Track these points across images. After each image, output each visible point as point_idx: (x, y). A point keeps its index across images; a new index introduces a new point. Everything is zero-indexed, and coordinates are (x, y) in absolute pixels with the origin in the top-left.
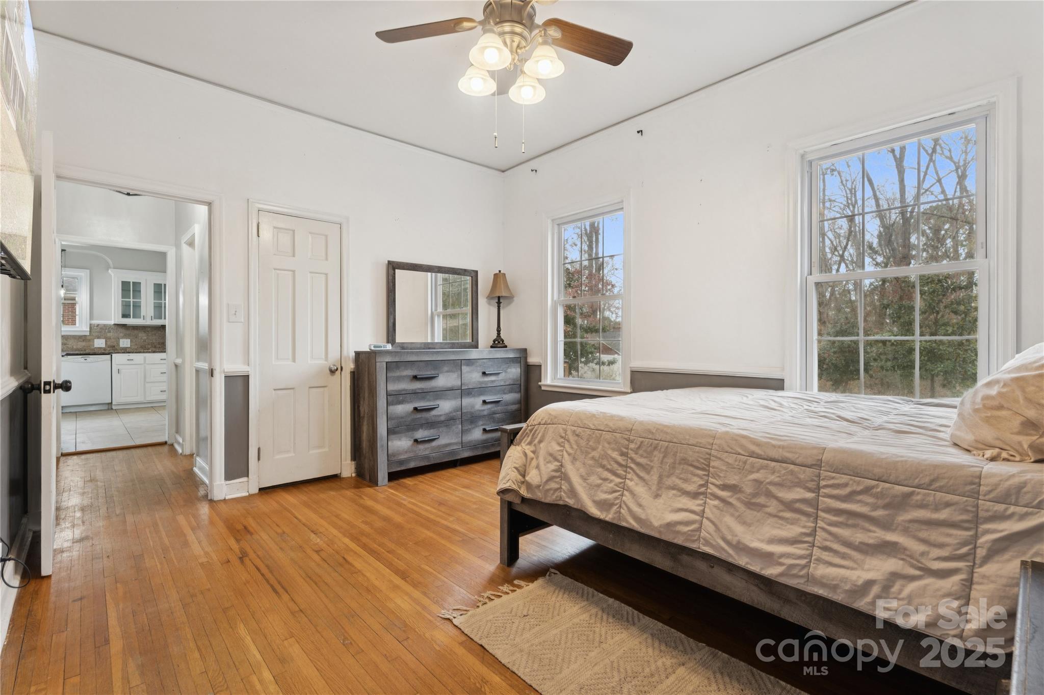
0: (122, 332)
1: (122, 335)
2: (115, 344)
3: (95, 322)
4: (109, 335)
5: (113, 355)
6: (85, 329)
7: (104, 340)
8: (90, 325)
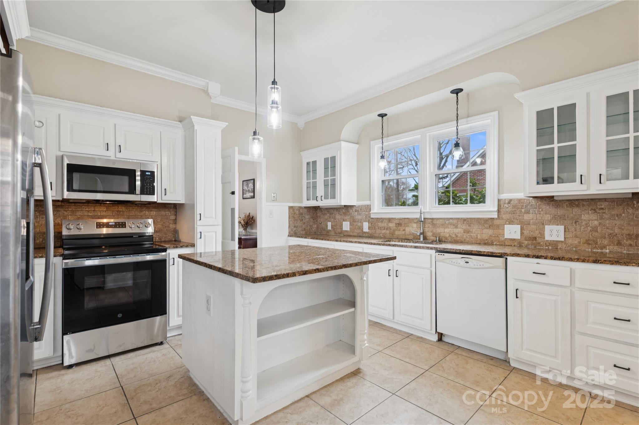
0: (550, 210)
1: (548, 217)
2: (536, 234)
3: (506, 196)
4: (526, 217)
5: (510, 259)
6: (492, 209)
7: (519, 227)
8: (499, 201)
